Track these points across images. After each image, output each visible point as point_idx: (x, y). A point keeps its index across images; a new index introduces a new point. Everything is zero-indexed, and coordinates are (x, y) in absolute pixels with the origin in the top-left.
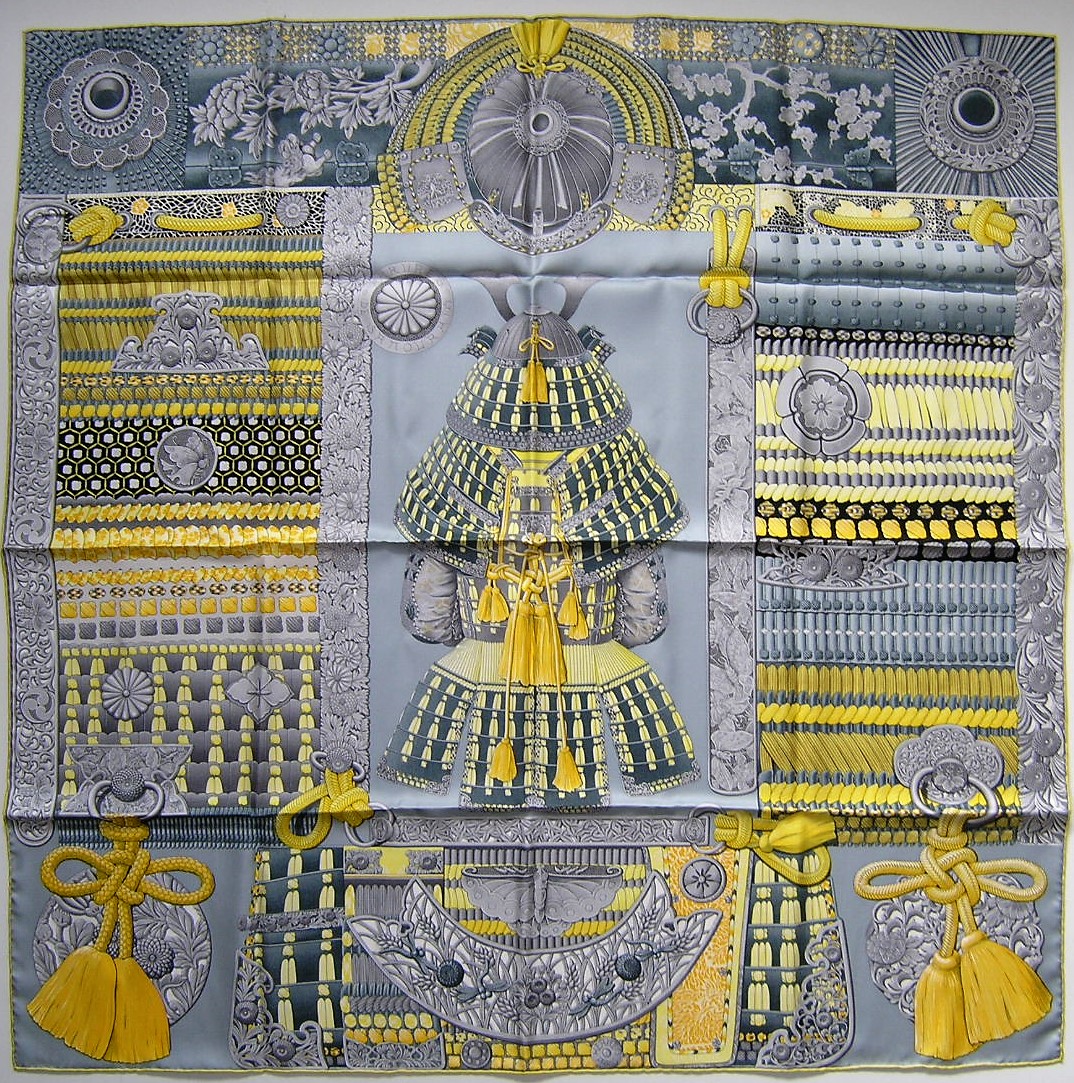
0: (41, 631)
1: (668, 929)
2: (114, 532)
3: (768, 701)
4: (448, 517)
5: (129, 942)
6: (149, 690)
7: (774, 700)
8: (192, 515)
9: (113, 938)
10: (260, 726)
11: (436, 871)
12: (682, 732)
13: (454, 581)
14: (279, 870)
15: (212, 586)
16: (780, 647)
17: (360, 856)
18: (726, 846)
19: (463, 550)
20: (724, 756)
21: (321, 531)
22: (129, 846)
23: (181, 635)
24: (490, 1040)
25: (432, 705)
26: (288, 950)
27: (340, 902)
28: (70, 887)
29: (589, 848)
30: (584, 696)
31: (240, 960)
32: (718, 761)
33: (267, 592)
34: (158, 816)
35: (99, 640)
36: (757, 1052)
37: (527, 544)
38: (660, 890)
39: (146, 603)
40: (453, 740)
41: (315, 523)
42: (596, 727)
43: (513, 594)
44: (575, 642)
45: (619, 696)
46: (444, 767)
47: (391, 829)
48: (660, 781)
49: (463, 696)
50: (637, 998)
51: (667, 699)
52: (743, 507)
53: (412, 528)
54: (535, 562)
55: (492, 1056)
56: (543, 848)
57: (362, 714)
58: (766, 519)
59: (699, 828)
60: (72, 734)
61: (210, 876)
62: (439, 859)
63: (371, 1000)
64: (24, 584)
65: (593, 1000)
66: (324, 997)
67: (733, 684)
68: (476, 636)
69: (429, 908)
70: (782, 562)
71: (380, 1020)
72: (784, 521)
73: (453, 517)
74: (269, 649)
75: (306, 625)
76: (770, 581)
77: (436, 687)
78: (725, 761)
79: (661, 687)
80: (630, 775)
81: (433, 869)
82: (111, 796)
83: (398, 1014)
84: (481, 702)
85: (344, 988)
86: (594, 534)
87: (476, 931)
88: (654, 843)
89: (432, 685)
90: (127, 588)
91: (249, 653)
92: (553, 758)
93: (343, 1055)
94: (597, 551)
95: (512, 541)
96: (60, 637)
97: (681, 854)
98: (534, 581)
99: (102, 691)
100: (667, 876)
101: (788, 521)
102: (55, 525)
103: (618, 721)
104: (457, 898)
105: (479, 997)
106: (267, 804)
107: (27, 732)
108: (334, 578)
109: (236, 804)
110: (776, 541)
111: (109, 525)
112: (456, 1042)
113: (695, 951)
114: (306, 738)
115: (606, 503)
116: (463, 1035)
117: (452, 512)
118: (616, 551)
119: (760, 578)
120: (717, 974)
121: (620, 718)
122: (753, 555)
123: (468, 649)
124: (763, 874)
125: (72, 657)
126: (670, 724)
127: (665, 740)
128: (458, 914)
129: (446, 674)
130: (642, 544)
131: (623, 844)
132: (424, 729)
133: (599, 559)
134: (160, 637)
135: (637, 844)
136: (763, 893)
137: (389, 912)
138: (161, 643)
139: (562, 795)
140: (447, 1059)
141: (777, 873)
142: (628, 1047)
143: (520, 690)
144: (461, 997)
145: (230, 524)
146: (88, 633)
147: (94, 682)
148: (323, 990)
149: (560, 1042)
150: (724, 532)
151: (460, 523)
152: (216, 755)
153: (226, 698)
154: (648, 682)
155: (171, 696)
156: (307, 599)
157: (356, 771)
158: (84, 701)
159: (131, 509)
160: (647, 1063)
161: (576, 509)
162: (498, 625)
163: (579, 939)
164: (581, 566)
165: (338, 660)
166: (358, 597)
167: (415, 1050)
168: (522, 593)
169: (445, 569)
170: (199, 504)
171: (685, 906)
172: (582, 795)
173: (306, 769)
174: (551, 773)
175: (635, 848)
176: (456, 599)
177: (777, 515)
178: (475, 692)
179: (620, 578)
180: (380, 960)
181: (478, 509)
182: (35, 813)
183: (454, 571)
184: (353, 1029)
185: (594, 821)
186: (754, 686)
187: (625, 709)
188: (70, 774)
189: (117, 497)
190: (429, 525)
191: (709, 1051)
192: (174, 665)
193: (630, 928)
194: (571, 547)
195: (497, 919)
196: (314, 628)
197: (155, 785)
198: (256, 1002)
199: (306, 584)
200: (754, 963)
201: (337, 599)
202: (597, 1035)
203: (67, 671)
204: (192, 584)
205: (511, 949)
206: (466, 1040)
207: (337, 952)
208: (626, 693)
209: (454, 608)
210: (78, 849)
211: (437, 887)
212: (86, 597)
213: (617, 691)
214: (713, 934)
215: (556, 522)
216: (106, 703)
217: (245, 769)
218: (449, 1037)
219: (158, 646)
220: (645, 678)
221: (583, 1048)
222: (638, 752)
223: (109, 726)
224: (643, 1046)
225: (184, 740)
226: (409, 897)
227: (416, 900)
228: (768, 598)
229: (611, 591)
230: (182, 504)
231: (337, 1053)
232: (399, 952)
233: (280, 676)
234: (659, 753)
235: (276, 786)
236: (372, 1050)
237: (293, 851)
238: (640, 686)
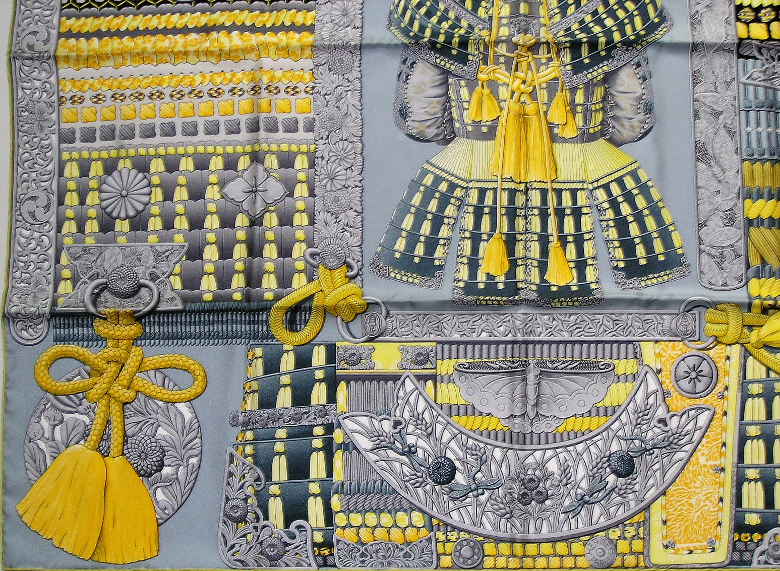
0: (43, 135)
1: (660, 425)
2: (116, 41)
3: (755, 196)
4: (440, 22)
5: (120, 440)
6: (146, 190)
7: (760, 196)
8: (192, 23)
9: (105, 436)
10: (256, 221)
11: (428, 366)
12: (671, 228)
13: (445, 83)
14: (272, 366)
15: (210, 89)
16: (765, 145)
17: (353, 351)
18: (717, 341)
19: (454, 52)
20: (713, 252)
21: (316, 35)
22: (123, 344)
23: (179, 137)
24: (481, 539)
25: (425, 202)
26: (279, 447)
27: (332, 398)
28: (63, 386)
29: (582, 343)
30: (574, 193)
31: (232, 456)
32: (707, 257)
33: (264, 93)
34: (153, 312)
35: (98, 143)
36: (753, 551)
37: (516, 46)
38: (653, 385)
39: (145, 107)
40: (445, 235)
41: (311, 29)
42: (586, 223)
43: (503, 93)
44: (564, 140)
45: (609, 193)
46: (437, 263)
47: (384, 324)
48: (651, 276)
49: (455, 194)
50: (631, 496)
51: (655, 195)
52: (724, 13)
53: (406, 32)
54: (524, 64)
55: (484, 556)
56: (535, 343)
57: (355, 211)
58: (747, 23)
59: (690, 322)
60: (70, 234)
61: (202, 374)
62: (432, 354)
63: (363, 497)
64: (28, 92)
65: (587, 498)
66: (315, 496)
67: (720, 181)
68: (467, 135)
69: (422, 405)
70: (763, 65)
71: (371, 519)
72: (764, 26)
73: (444, 23)
74: (265, 147)
75: (301, 125)
76: (752, 82)
77: (429, 183)
78: (713, 257)
79: (650, 184)
80: (621, 269)
81: (426, 363)
82: (107, 294)
83: (390, 512)
84: (473, 198)
85: (335, 486)
86: (582, 36)
87: (469, 427)
88: (645, 338)
89: (424, 182)
90: (127, 93)
91: (244, 154)
92: (544, 252)
93: (333, 555)
94: (585, 52)
95: (503, 41)
96: (62, 140)
97: (673, 348)
98: (524, 82)
99: (101, 192)
100: (659, 371)
101: (768, 24)
102: (60, 35)
103: (607, 217)
104: (449, 394)
105: (471, 494)
106: (261, 299)
107: (26, 233)
108: (329, 81)
109: (229, 298)
110: (757, 43)
111: (110, 34)
112: (448, 541)
113: (688, 448)
114: (300, 235)
115: (591, 8)
116: (455, 534)
117: (444, 18)
118: (603, 53)
119: (743, 79)
120: (711, 471)
121: (610, 214)
122: (735, 57)
123: (459, 146)
124: (755, 370)
125: (71, 160)
126: (659, 220)
127: (655, 235)
128: (451, 410)
129: (439, 172)
130: (628, 44)
131: (614, 338)
132: (417, 225)
133: (587, 61)
134: (158, 139)
135: (629, 338)
136: (756, 389)
137: (381, 407)
138: (159, 145)
139: (554, 289)
140: (438, 559)
141: (769, 369)
142: (623, 546)
143: (512, 186)
144: (454, 494)
145: (230, 29)
146: (89, 136)
147: (93, 184)
148: (314, 488)
149: (554, 541)
150: (707, 34)
151: (452, 27)
152: (211, 253)
153: (223, 197)
154: (637, 179)
155: (168, 196)
156: (302, 101)
157: (350, 267)
158: (82, 202)
159: (133, 20)
160: (642, 564)
161: (564, 13)
162: (489, 123)
163: (572, 435)
164: (569, 67)
165: (333, 159)
166: (352, 99)
167: (406, 549)
168: (513, 93)
169: (437, 72)
170: (198, 14)
171: (678, 402)
172: (574, 288)
173: (300, 265)
174: (543, 267)
175: (628, 343)
176: (448, 99)
177: (757, 20)
178: (467, 189)
179: (608, 78)
180: (372, 457)
181: (468, 15)
182: (32, 309)
183: (446, 73)
184: (344, 528)
185: (586, 314)
186: (739, 183)
187: (614, 204)
188: (66, 273)
189: (120, 8)
190: (422, 29)
191: (704, 550)
192: (172, 166)
193: (624, 423)
194: (559, 47)
195: (489, 414)
196: (310, 128)
197: (150, 284)
198: (245, 500)
199: (301, 87)
200: (748, 460)
201: (332, 100)
202: (592, 534)
203: (67, 173)
204: (190, 89)
205: (503, 445)
206: (458, 538)
207: (329, 449)
208: (615, 190)
209: (446, 108)
210: (72, 348)
211: (430, 383)
212: (88, 103)
213: (606, 187)
214: (706, 431)
215: (545, 25)
216: (104, 204)
217: (239, 266)
218: (441, 536)
219: (156, 147)
220: (634, 175)
221: (577, 548)
222: (628, 247)
223: (107, 226)
224: (638, 545)
225: (179, 239)
226: (401, 394)
227: (408, 395)
228: (751, 96)
229: (599, 92)
230: (183, 13)
231: (327, 552)
232: (390, 448)
233: (274, 174)
234: (649, 248)
235: (270, 283)
236: (363, 549)
237: (286, 347)
238: (629, 183)
